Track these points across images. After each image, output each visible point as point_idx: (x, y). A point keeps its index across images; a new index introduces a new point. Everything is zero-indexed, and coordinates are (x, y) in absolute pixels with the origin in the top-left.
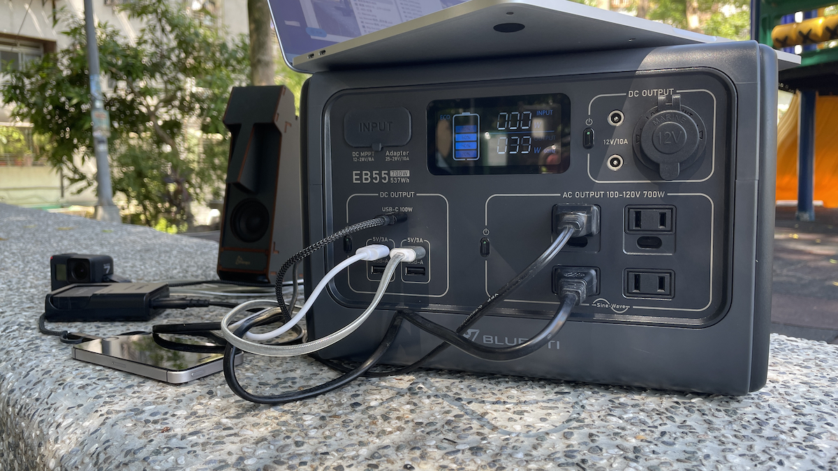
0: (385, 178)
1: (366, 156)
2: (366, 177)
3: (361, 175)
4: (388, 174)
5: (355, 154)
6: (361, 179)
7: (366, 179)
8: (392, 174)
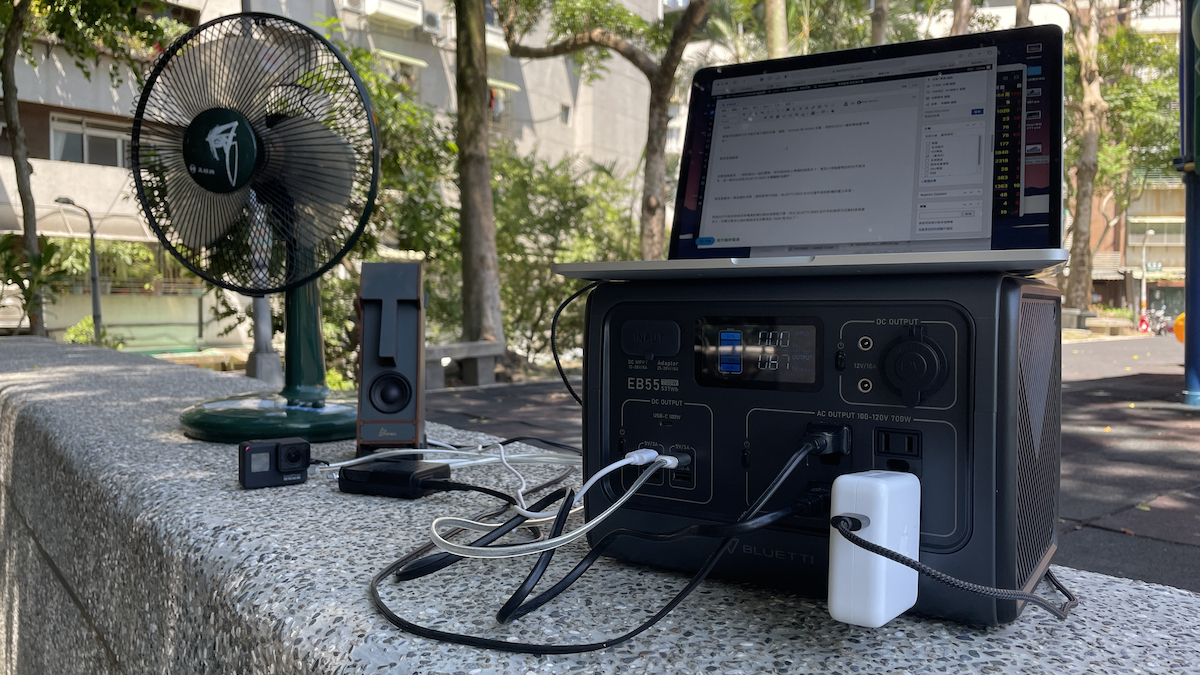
0: (656, 386)
1: (639, 365)
2: (640, 384)
3: (635, 381)
4: (659, 382)
5: (630, 362)
6: (635, 385)
7: (640, 386)
8: (663, 382)
